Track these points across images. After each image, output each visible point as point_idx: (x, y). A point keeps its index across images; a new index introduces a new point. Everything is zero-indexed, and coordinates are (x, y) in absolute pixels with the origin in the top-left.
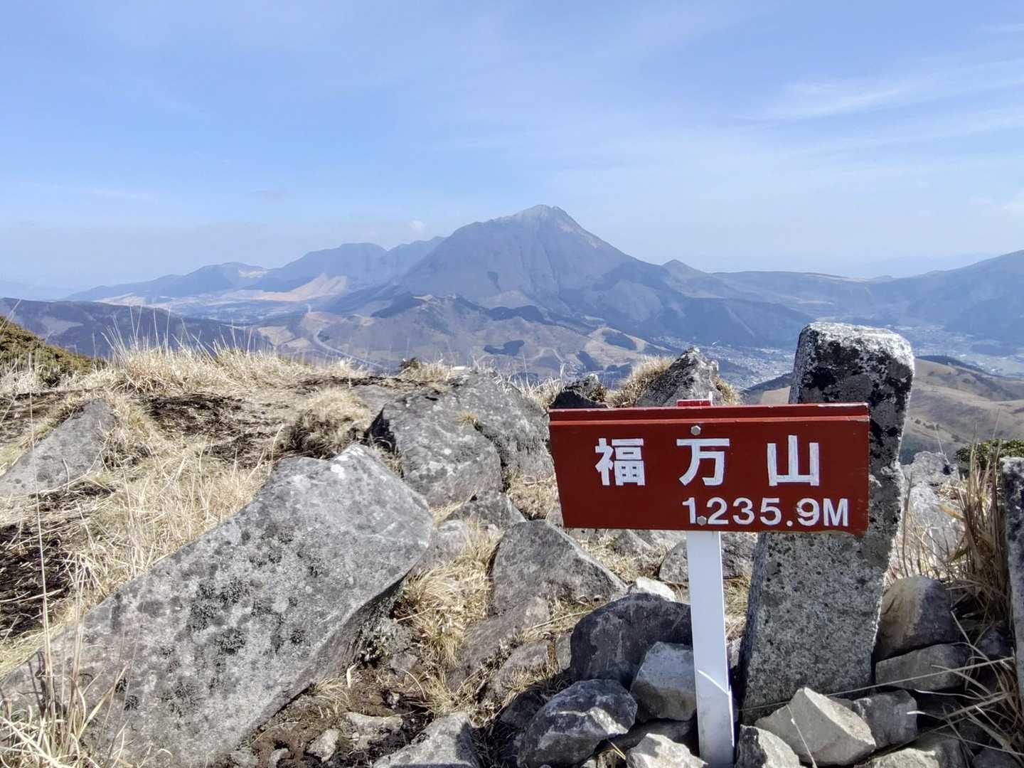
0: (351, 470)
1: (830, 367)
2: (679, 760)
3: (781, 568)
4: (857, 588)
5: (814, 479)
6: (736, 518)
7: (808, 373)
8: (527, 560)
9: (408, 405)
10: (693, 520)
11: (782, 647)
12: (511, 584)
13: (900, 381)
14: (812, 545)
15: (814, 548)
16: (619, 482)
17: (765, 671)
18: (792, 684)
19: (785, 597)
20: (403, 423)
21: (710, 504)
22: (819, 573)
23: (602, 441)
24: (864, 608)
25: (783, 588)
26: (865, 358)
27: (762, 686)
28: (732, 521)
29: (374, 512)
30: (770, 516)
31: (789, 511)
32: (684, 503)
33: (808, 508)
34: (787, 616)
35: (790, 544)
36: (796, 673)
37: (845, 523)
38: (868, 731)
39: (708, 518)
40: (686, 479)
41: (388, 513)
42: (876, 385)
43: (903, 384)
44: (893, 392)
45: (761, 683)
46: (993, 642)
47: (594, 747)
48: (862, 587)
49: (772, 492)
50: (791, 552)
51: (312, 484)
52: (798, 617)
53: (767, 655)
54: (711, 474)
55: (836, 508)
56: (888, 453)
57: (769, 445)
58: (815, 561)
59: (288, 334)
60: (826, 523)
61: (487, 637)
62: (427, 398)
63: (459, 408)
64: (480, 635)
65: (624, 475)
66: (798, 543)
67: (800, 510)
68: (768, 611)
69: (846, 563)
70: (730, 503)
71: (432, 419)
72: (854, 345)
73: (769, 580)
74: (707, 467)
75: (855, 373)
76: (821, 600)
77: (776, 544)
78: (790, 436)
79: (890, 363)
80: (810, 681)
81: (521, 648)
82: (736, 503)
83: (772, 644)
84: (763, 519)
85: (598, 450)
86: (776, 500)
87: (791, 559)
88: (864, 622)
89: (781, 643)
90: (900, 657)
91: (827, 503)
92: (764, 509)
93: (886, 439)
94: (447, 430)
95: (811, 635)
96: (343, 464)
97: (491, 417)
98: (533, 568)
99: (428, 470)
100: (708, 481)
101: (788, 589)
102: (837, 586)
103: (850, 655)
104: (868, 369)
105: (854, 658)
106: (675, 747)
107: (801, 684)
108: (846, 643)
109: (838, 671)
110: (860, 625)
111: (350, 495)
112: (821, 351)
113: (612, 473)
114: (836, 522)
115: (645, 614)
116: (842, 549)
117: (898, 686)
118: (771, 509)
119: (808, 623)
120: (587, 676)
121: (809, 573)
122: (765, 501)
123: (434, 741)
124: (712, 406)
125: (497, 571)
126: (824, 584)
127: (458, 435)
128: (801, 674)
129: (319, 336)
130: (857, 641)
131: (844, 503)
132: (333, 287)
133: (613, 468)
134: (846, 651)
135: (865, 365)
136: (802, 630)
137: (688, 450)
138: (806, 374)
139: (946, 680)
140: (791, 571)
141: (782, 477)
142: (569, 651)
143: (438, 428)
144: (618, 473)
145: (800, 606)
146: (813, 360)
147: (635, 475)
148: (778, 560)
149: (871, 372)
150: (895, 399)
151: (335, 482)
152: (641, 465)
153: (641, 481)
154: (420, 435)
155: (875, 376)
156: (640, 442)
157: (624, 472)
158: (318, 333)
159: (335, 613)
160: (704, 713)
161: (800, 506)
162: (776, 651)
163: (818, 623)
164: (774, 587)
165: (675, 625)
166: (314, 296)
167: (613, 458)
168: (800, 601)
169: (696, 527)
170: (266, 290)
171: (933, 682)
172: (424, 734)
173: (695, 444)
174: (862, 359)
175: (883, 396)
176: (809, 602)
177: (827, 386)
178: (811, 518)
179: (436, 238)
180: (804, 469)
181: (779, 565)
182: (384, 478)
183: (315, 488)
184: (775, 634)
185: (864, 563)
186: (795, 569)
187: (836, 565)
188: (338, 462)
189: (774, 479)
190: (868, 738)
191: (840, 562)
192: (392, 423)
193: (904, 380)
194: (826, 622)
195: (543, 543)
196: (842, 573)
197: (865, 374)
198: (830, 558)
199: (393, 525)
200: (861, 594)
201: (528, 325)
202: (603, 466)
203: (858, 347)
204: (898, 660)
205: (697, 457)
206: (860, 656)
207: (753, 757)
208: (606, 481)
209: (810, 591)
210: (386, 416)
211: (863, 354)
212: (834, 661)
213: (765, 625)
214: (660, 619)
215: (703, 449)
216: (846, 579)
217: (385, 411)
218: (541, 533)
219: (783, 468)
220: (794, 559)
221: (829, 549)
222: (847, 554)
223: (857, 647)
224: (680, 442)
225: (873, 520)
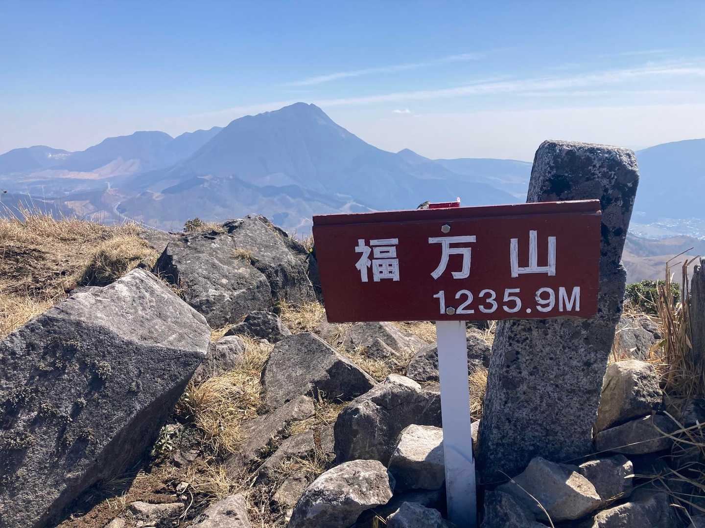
0: (134, 288)
1: (566, 175)
2: (433, 522)
3: (519, 356)
4: (583, 370)
5: (551, 270)
6: (481, 307)
7: (547, 180)
8: (295, 365)
9: (189, 243)
10: (442, 311)
11: (518, 423)
12: (281, 387)
13: (627, 186)
14: (546, 335)
15: (548, 337)
16: (377, 278)
17: (503, 445)
18: (526, 455)
19: (523, 380)
20: (185, 257)
21: (458, 296)
22: (551, 359)
23: (361, 242)
24: (588, 387)
25: (520, 373)
26: (598, 166)
27: (500, 458)
28: (477, 310)
29: (157, 324)
30: (512, 304)
31: (528, 300)
32: (435, 296)
33: (545, 296)
34: (523, 397)
35: (527, 334)
36: (530, 445)
37: (578, 309)
38: (593, 489)
39: (456, 309)
40: (436, 274)
41: (170, 326)
42: (606, 190)
43: (629, 188)
44: (620, 196)
45: (500, 455)
46: (691, 413)
47: (357, 516)
48: (588, 369)
49: (513, 283)
50: (528, 341)
51: (97, 301)
52: (533, 397)
53: (505, 431)
54: (459, 269)
55: (569, 294)
56: (613, 251)
57: (512, 240)
58: (548, 349)
59: (91, 207)
60: (561, 310)
61: (260, 431)
62: (205, 237)
63: (235, 245)
64: (254, 430)
65: (381, 272)
66: (535, 333)
67: (538, 299)
68: (507, 393)
69: (576, 349)
70: (475, 294)
71: (211, 255)
72: (588, 154)
73: (508, 366)
74: (456, 262)
75: (588, 179)
76: (552, 382)
77: (516, 335)
78: (531, 232)
79: (618, 169)
80: (541, 451)
81: (290, 438)
82: (481, 295)
83: (510, 422)
84: (506, 308)
85: (358, 250)
86: (517, 290)
87: (527, 347)
88: (588, 399)
89: (518, 420)
90: (617, 428)
91: (562, 291)
92: (506, 299)
93: (611, 238)
94: (225, 264)
95: (543, 412)
96: (127, 284)
97: (262, 253)
98: (300, 372)
99: (208, 296)
100: (457, 275)
101: (525, 373)
102: (566, 369)
103: (576, 427)
104: (600, 175)
105: (579, 429)
106: (428, 511)
107: (533, 454)
108: (572, 418)
109: (566, 442)
110: (585, 402)
111: (132, 311)
112: (559, 160)
113: (370, 270)
114: (569, 307)
115: (399, 401)
116: (572, 337)
117: (618, 451)
118: (512, 298)
119: (541, 402)
120: (349, 456)
121: (543, 359)
122: (508, 291)
123: (213, 521)
124: (461, 206)
125: (268, 377)
126: (555, 368)
127: (234, 268)
128: (533, 445)
129: (118, 208)
130: (582, 415)
131: (577, 290)
132: (128, 168)
133: (371, 266)
134: (572, 425)
135: (597, 172)
136: (536, 409)
137: (439, 246)
138: (544, 181)
139: (658, 444)
140: (527, 358)
141: (522, 269)
142: (332, 438)
143: (216, 261)
144: (375, 270)
145: (535, 388)
146: (552, 168)
147: (390, 272)
148: (516, 349)
149: (602, 178)
150: (622, 202)
151: (119, 298)
152: (396, 263)
153: (396, 277)
154: (200, 267)
155: (605, 182)
156: (395, 241)
157: (380, 269)
158: (116, 207)
159: (121, 414)
160: (451, 483)
161: (538, 295)
162: (512, 428)
163: (550, 401)
164: (513, 373)
165: (425, 410)
166: (111, 176)
167: (371, 257)
168: (535, 384)
169: (446, 317)
170: (70, 170)
171: (647, 447)
172: (204, 515)
173: (445, 241)
174: (594, 166)
175: (611, 200)
176: (542, 384)
177: (563, 192)
178: (547, 305)
179: (215, 128)
180: (543, 260)
181: (518, 353)
182: (166, 296)
183: (99, 304)
184: (513, 413)
185: (590, 348)
186: (531, 356)
187: (566, 351)
188: (122, 282)
189: (516, 271)
190: (594, 495)
191: (569, 348)
192: (175, 257)
193: (630, 185)
194: (557, 400)
195: (308, 351)
196: (571, 358)
197: (597, 180)
198: (561, 345)
199: (174, 336)
200: (586, 376)
201: (292, 200)
202: (362, 265)
203: (591, 155)
204: (616, 429)
205: (447, 253)
206: (584, 428)
207: (497, 516)
208: (365, 278)
209: (544, 375)
210: (169, 253)
211: (595, 162)
212: (562, 433)
213: (504, 405)
214: (412, 406)
215: (452, 246)
216: (574, 363)
217: (169, 248)
218: (306, 343)
219: (524, 261)
220: (531, 347)
221: (561, 337)
222: (575, 341)
223: (582, 421)
224: (432, 240)
225: (600, 310)
